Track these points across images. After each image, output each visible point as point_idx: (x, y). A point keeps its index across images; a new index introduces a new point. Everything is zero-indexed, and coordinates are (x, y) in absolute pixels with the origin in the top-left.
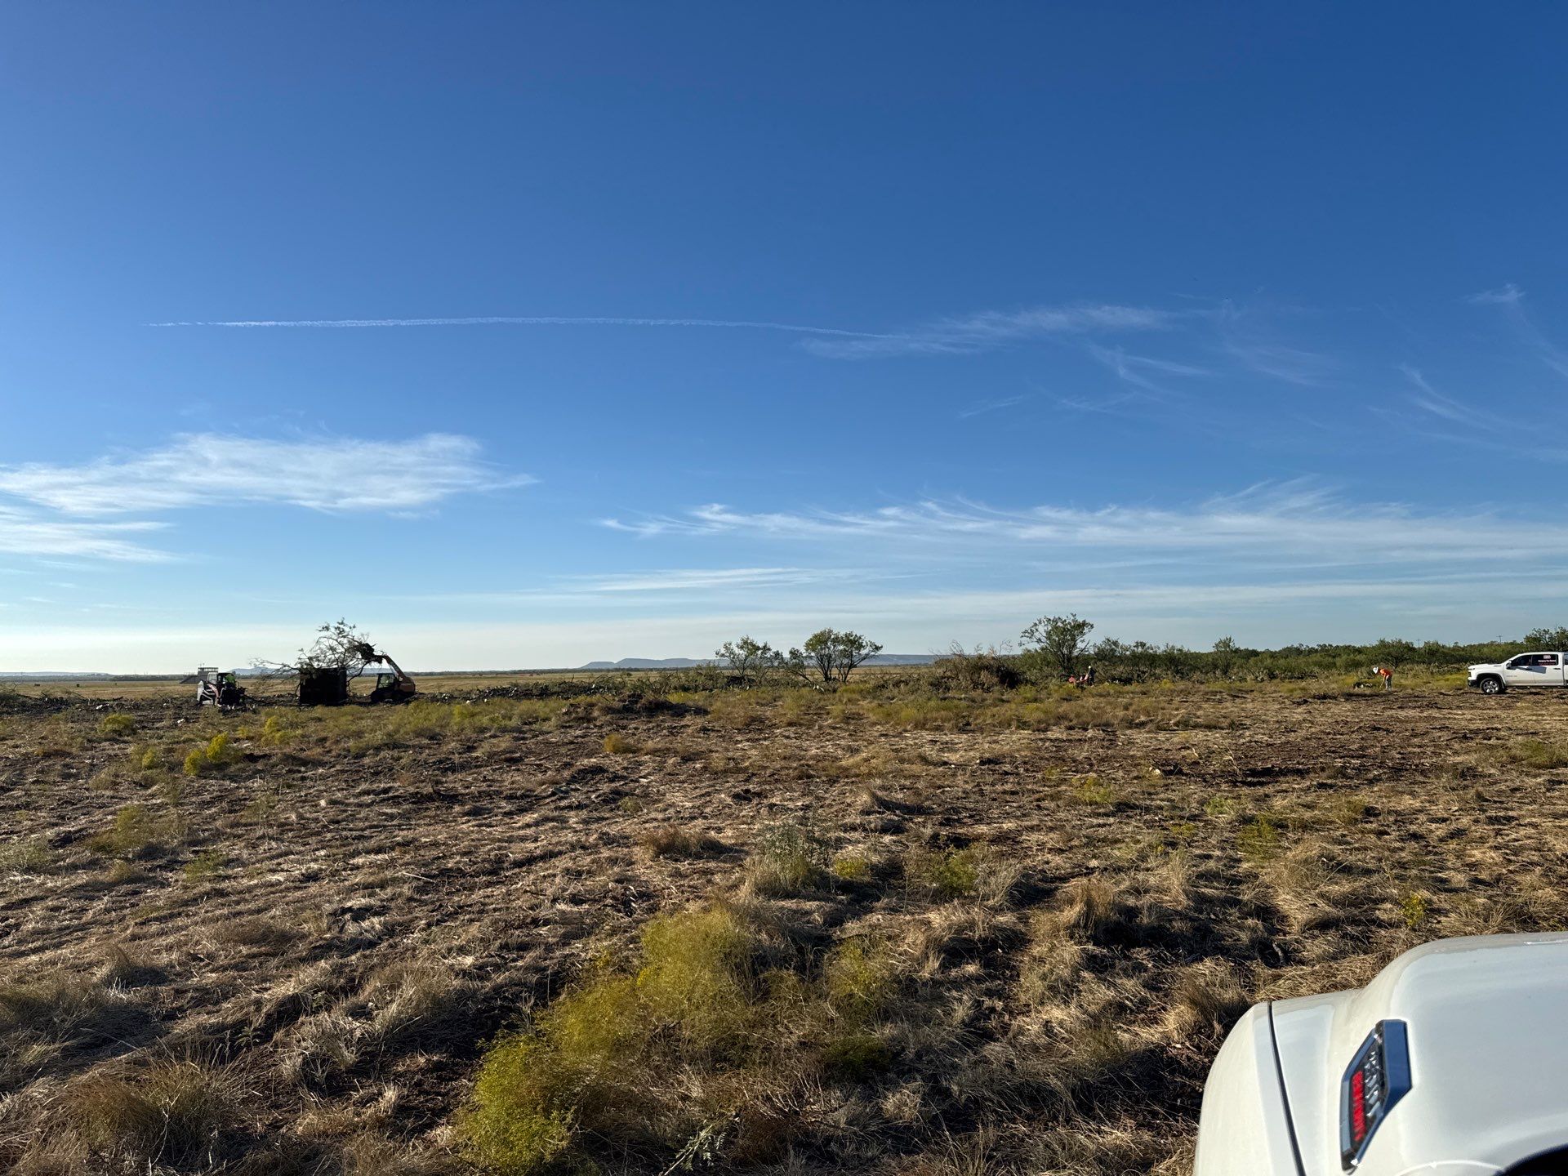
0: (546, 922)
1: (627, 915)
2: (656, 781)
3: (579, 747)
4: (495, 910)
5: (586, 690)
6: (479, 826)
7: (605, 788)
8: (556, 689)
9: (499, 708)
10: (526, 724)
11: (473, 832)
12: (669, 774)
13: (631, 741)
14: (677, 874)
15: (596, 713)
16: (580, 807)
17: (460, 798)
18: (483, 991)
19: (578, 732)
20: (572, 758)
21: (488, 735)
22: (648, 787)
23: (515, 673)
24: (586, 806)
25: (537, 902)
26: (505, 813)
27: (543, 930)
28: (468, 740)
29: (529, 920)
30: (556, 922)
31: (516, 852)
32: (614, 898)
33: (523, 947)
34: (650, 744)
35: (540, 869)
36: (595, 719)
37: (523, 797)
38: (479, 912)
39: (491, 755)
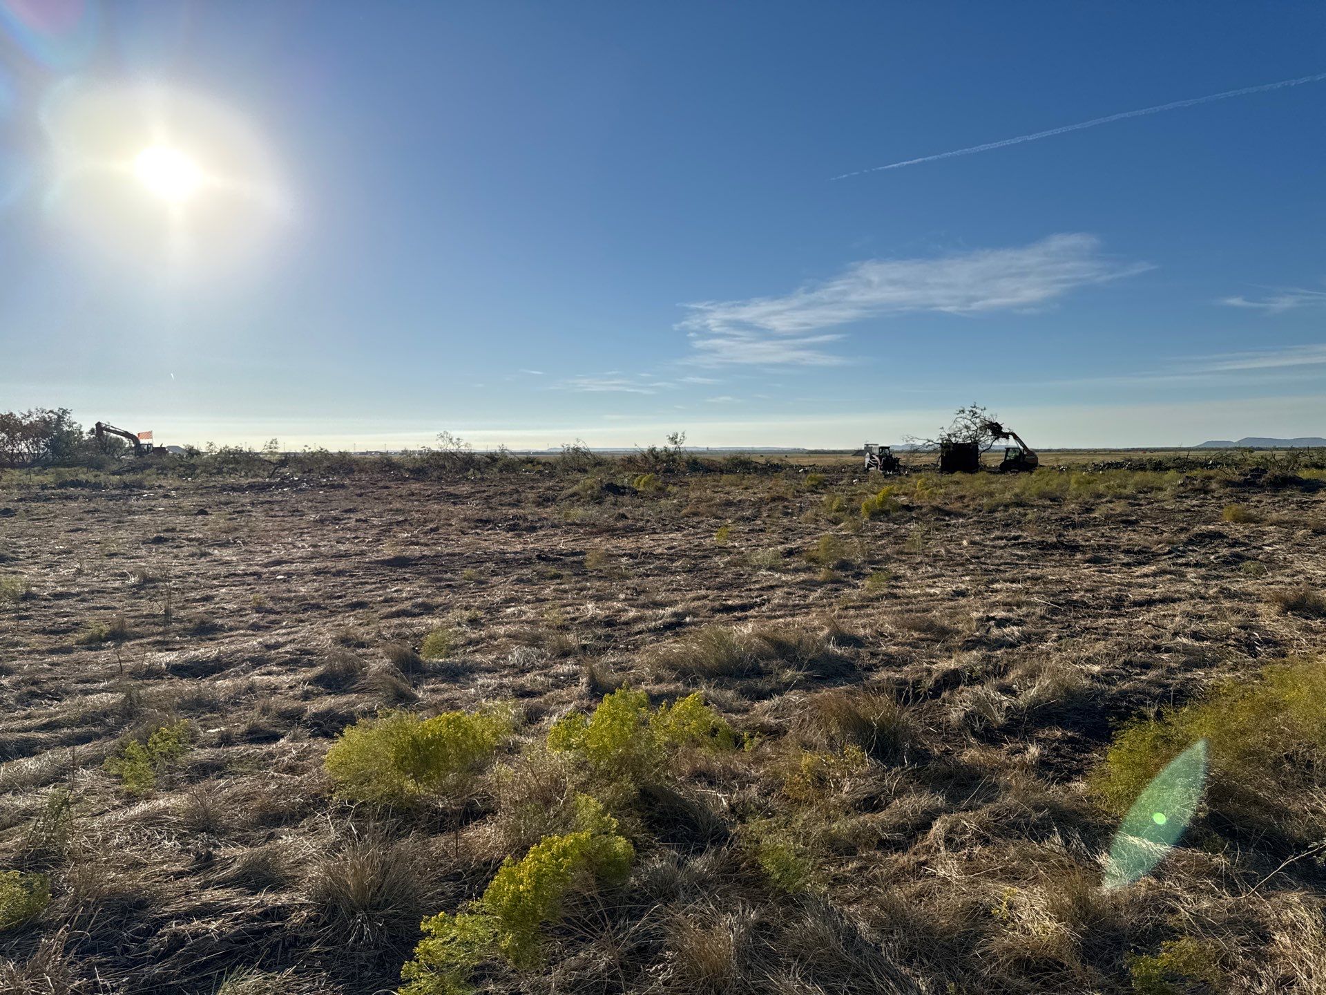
0: (1168, 650)
1: (1251, 655)
2: (1282, 550)
3: (1195, 515)
4: (1118, 635)
5: (1204, 465)
6: (1100, 571)
7: (1225, 551)
8: (1170, 464)
9: (1115, 478)
10: (1140, 492)
11: (1094, 575)
12: (1298, 545)
13: (1253, 512)
14: (1309, 629)
15: (1214, 486)
16: (1197, 565)
17: (1081, 548)
18: (1110, 692)
19: (1194, 502)
20: (1189, 524)
21: (1104, 500)
22: (1273, 554)
23: (1128, 450)
24: (1204, 565)
25: (1157, 633)
26: (1123, 564)
27: (1165, 656)
28: (1086, 503)
29: (1150, 646)
30: (1178, 651)
31: (1134, 594)
32: (1236, 640)
33: (1146, 666)
34: (1275, 516)
35: (1160, 610)
36: (1213, 491)
37: (1140, 552)
38: (1103, 634)
39: (1108, 517)
